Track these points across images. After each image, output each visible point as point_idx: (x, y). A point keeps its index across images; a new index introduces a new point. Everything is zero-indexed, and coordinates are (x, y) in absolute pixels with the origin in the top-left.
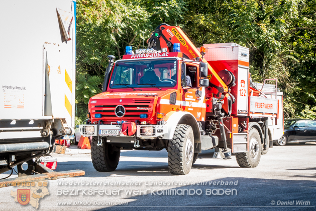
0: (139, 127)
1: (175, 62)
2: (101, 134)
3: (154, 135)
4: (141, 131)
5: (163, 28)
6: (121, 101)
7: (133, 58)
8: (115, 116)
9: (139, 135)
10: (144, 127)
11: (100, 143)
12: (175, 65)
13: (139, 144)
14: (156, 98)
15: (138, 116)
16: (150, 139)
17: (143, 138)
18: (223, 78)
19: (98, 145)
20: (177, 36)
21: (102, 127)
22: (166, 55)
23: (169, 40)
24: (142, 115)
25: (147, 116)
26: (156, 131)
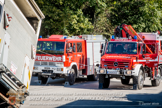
0: (125, 71)
1: (136, 44)
2: (108, 73)
3: (131, 74)
4: (126, 72)
5: (124, 26)
6: (116, 60)
7: (116, 41)
8: (113, 66)
9: (125, 74)
10: (127, 71)
11: (107, 77)
12: (136, 45)
13: (125, 77)
14: (132, 60)
15: (124, 66)
16: (129, 76)
17: (127, 75)
18: (150, 48)
19: (106, 77)
20: (130, 30)
21: (108, 70)
22: (131, 41)
23: (127, 31)
24: (126, 66)
25: (128, 67)
26: (133, 73)
